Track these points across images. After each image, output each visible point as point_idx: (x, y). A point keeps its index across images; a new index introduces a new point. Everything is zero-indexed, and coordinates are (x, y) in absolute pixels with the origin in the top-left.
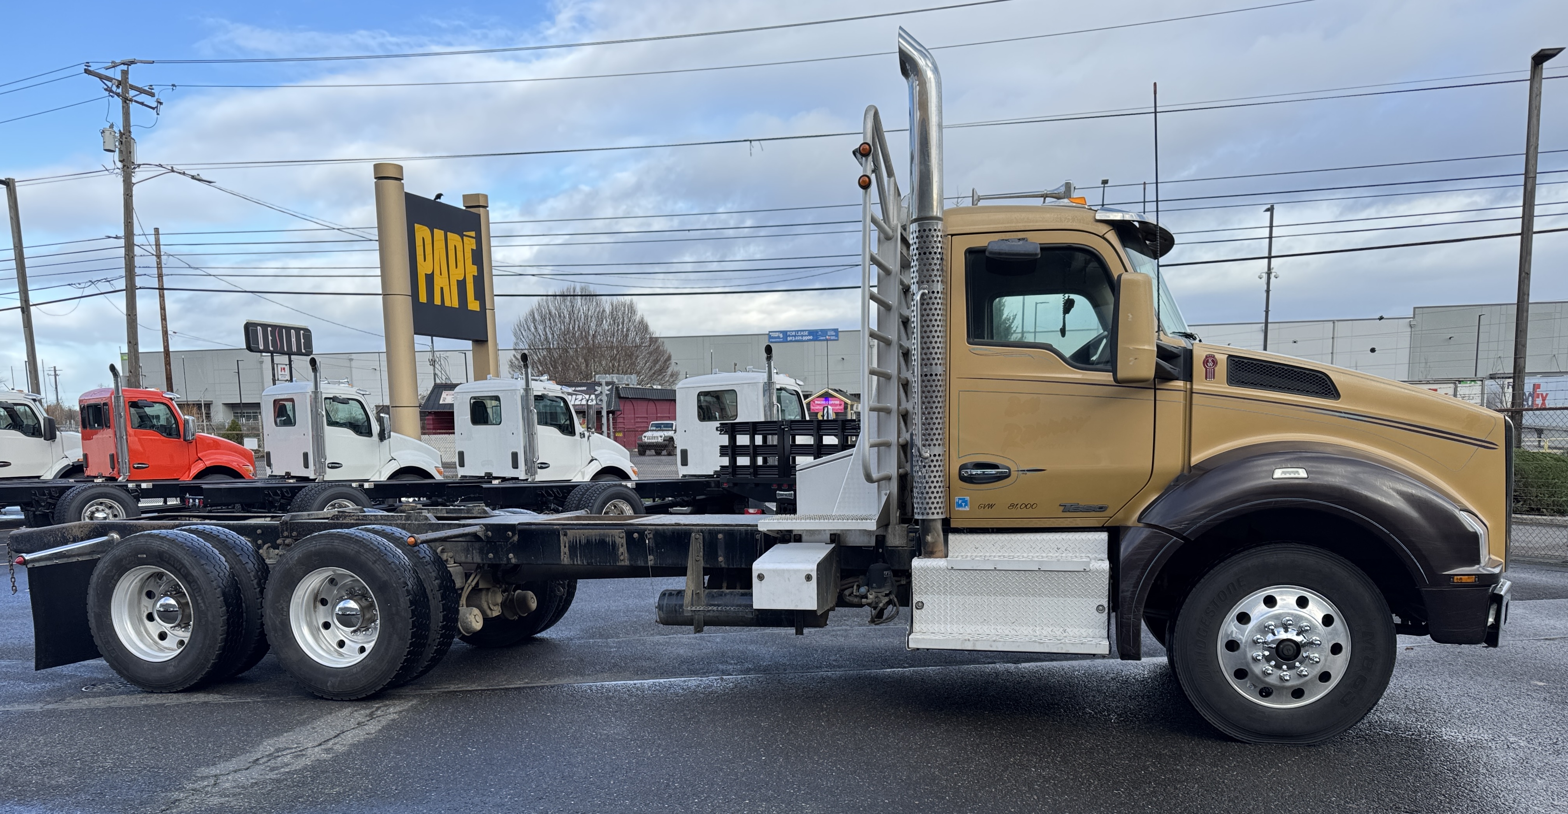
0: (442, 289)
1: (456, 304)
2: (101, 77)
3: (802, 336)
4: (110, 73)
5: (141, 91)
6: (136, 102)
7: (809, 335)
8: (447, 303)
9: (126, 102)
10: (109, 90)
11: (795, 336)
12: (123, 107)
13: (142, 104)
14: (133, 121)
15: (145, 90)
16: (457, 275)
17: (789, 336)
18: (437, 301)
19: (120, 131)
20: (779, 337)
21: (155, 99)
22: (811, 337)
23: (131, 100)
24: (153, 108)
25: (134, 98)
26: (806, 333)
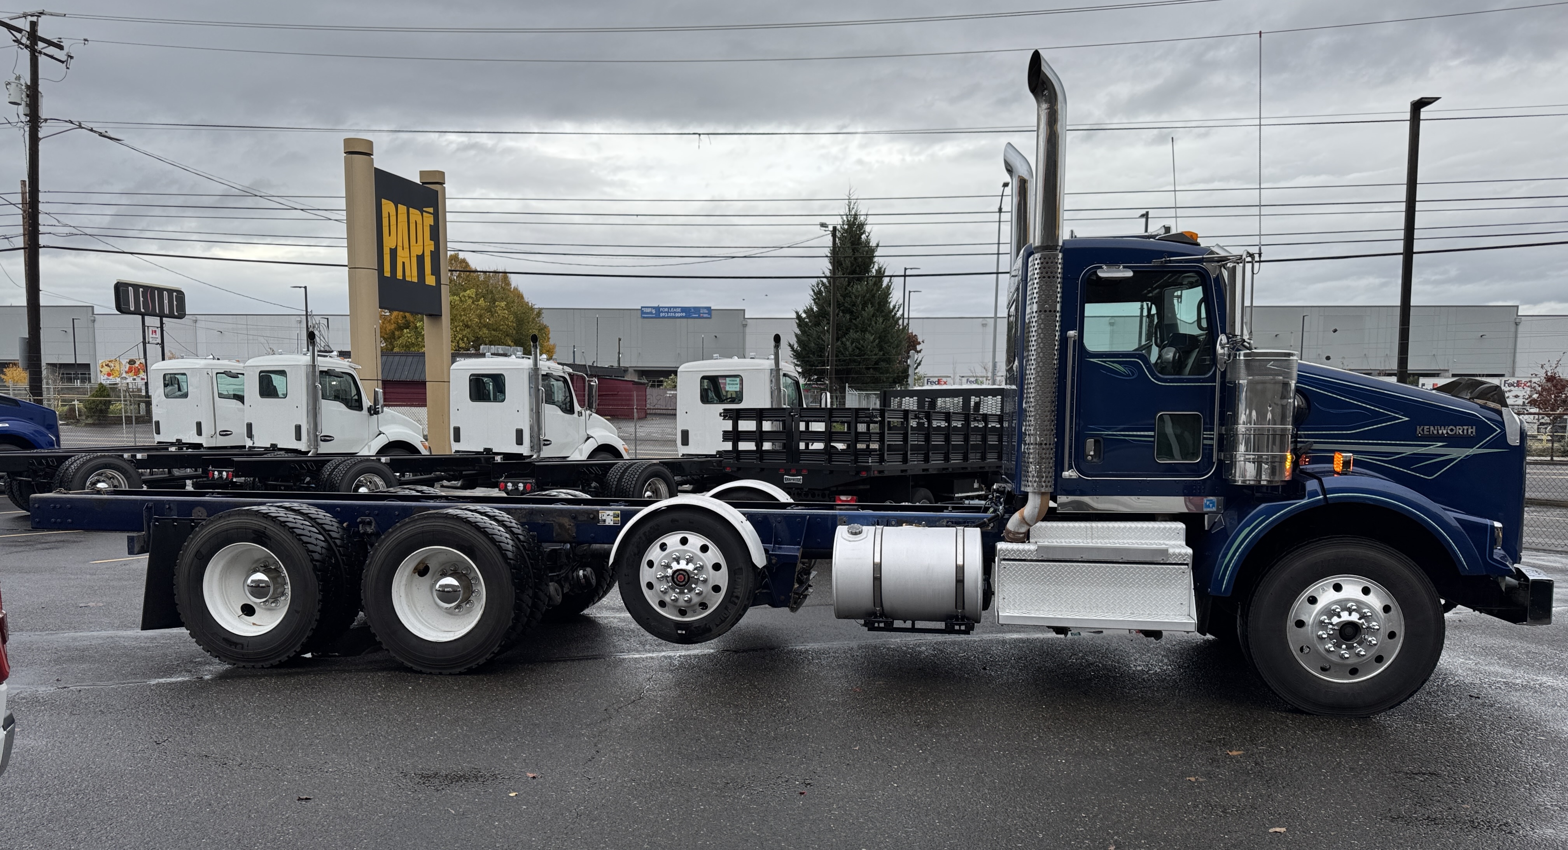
0: (404, 263)
1: (415, 280)
2: (10, 27)
3: (675, 312)
5: (50, 43)
6: (45, 54)
7: (682, 312)
8: (408, 277)
9: (34, 54)
10: (17, 41)
11: (668, 312)
12: (31, 59)
13: (52, 57)
14: (42, 75)
15: (54, 42)
16: (417, 250)
17: (662, 312)
18: (399, 276)
19: (26, 83)
20: (651, 313)
22: (684, 314)
23: (40, 53)
25: (43, 51)
26: (679, 310)
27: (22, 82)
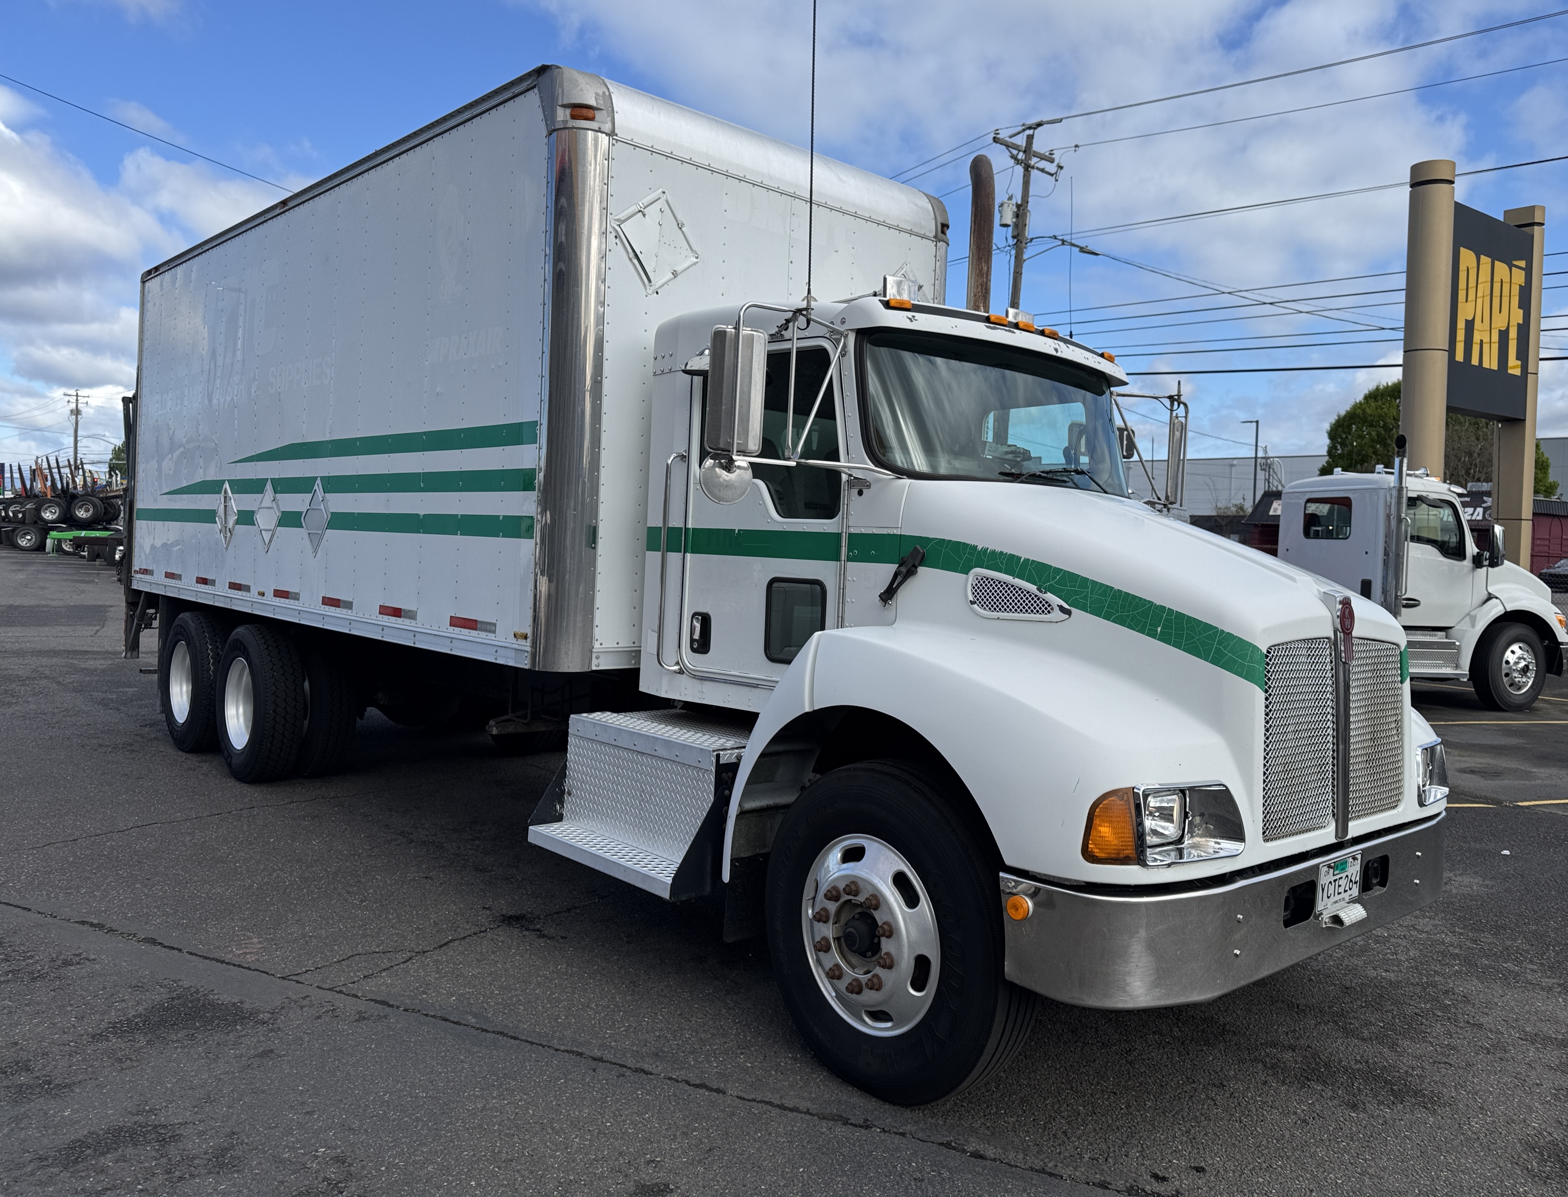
0: (1482, 342)
1: (1495, 367)
2: (1008, 146)
4: (1013, 140)
5: (1042, 157)
6: (1038, 169)
8: (1486, 365)
9: (1027, 170)
10: (1014, 157)
12: (1024, 176)
13: (1043, 170)
14: (1032, 190)
15: (1046, 156)
16: (1500, 323)
18: (1475, 361)
21: (1055, 164)
23: (1033, 168)
24: (1052, 175)
25: (1036, 165)
27: (1014, 201)
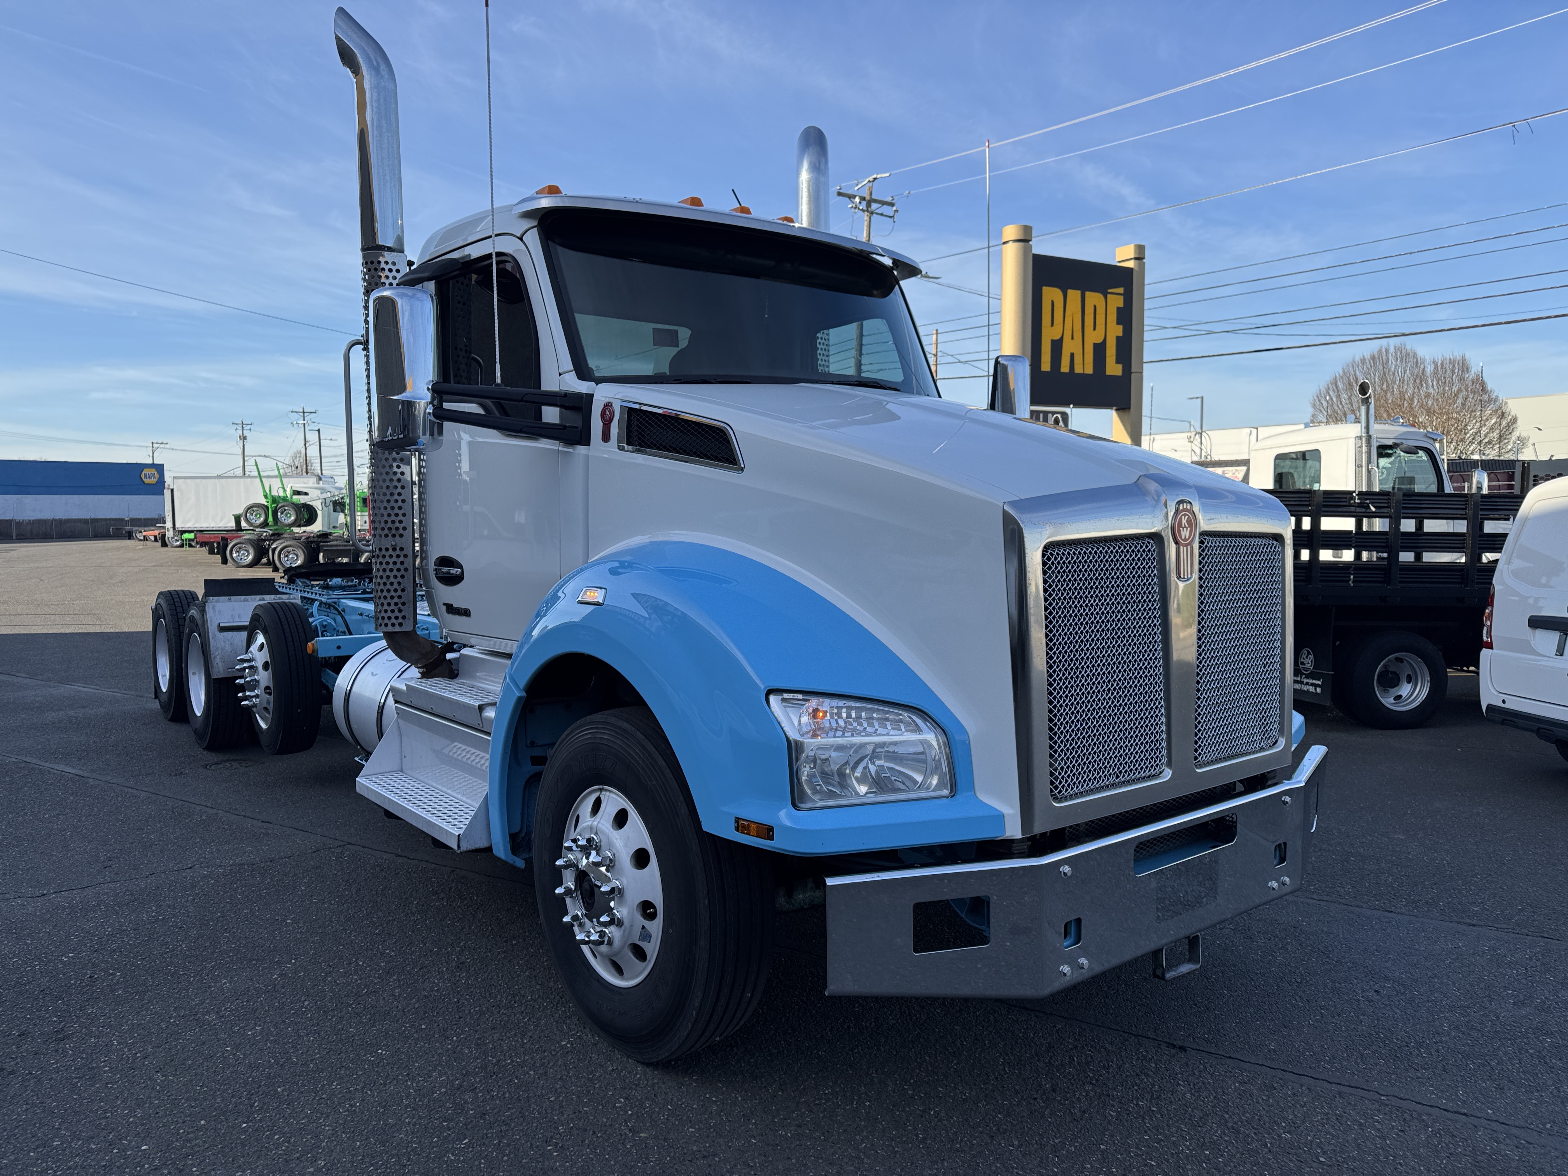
0: (1072, 355)
1: (1089, 370)
8: (1078, 370)
16: (1094, 337)
18: (1065, 368)
21: (893, 209)
24: (892, 217)
